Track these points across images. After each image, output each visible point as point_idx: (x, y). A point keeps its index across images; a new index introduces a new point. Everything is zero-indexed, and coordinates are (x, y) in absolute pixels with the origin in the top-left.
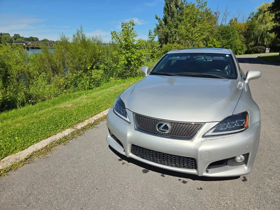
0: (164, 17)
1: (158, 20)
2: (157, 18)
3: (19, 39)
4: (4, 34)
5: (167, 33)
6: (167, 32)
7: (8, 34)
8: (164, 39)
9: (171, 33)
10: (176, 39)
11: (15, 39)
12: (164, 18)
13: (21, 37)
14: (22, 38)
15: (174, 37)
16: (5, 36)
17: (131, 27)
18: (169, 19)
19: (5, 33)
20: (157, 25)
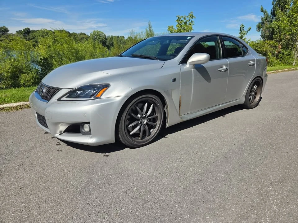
0: (273, 9)
6: (273, 28)
9: (279, 28)
15: (283, 34)
16: (120, 38)
17: (191, 20)
20: (262, 19)
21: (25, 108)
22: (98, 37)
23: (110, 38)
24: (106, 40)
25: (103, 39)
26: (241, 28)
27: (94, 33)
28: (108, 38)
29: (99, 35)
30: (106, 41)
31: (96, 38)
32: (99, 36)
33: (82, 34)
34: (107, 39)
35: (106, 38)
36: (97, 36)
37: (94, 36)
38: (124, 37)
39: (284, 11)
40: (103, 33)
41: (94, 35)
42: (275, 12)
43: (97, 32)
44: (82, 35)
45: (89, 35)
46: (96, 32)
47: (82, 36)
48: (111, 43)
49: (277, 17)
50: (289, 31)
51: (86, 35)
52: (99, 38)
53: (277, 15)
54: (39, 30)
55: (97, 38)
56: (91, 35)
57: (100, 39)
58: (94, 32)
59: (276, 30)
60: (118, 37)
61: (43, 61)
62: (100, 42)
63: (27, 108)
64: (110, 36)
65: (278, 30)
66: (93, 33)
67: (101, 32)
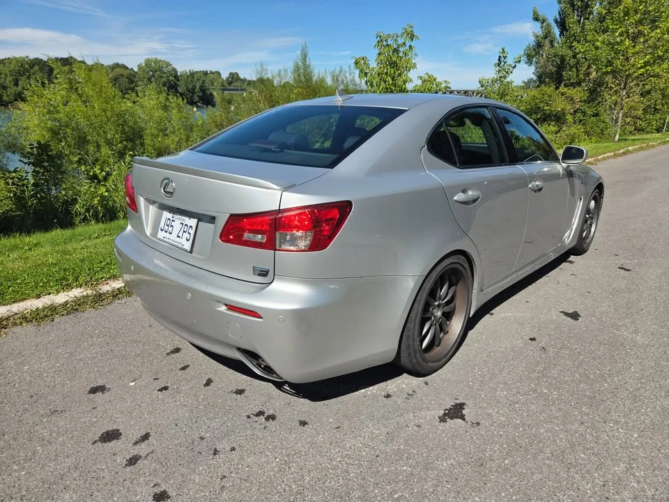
0: (560, 15)
1: (538, 24)
2: (536, 19)
3: (236, 84)
4: (211, 73)
5: (563, 59)
6: (562, 56)
7: (218, 72)
8: (552, 74)
9: (574, 57)
10: (588, 74)
11: (230, 83)
12: (558, 17)
13: (241, 80)
14: (244, 81)
15: (584, 69)
16: (212, 76)
17: (408, 44)
18: (573, 18)
19: (214, 71)
20: (537, 37)
21: (15, 324)
22: (158, 73)
23: (188, 77)
24: (178, 80)
25: (171, 78)
26: (500, 57)
27: (146, 65)
28: (182, 75)
29: (160, 69)
30: (178, 83)
31: (153, 76)
32: (160, 71)
33: (117, 65)
34: (179, 78)
35: (176, 77)
36: (156, 71)
37: (148, 72)
38: (219, 73)
39: (584, 19)
40: (168, 64)
41: (148, 69)
42: (565, 20)
43: (155, 63)
44: (117, 69)
45: (136, 70)
46: (152, 61)
47: (119, 71)
48: (190, 87)
49: (570, 33)
50: (607, 66)
51: (127, 68)
52: (162, 77)
53: (570, 27)
54: (9, 58)
55: (156, 75)
56: (139, 70)
57: (163, 79)
58: (148, 62)
59: (569, 60)
60: (206, 73)
61: (35, 153)
62: (164, 85)
63: (21, 323)
64: (188, 71)
65: (573, 62)
66: (143, 65)
67: (163, 61)
